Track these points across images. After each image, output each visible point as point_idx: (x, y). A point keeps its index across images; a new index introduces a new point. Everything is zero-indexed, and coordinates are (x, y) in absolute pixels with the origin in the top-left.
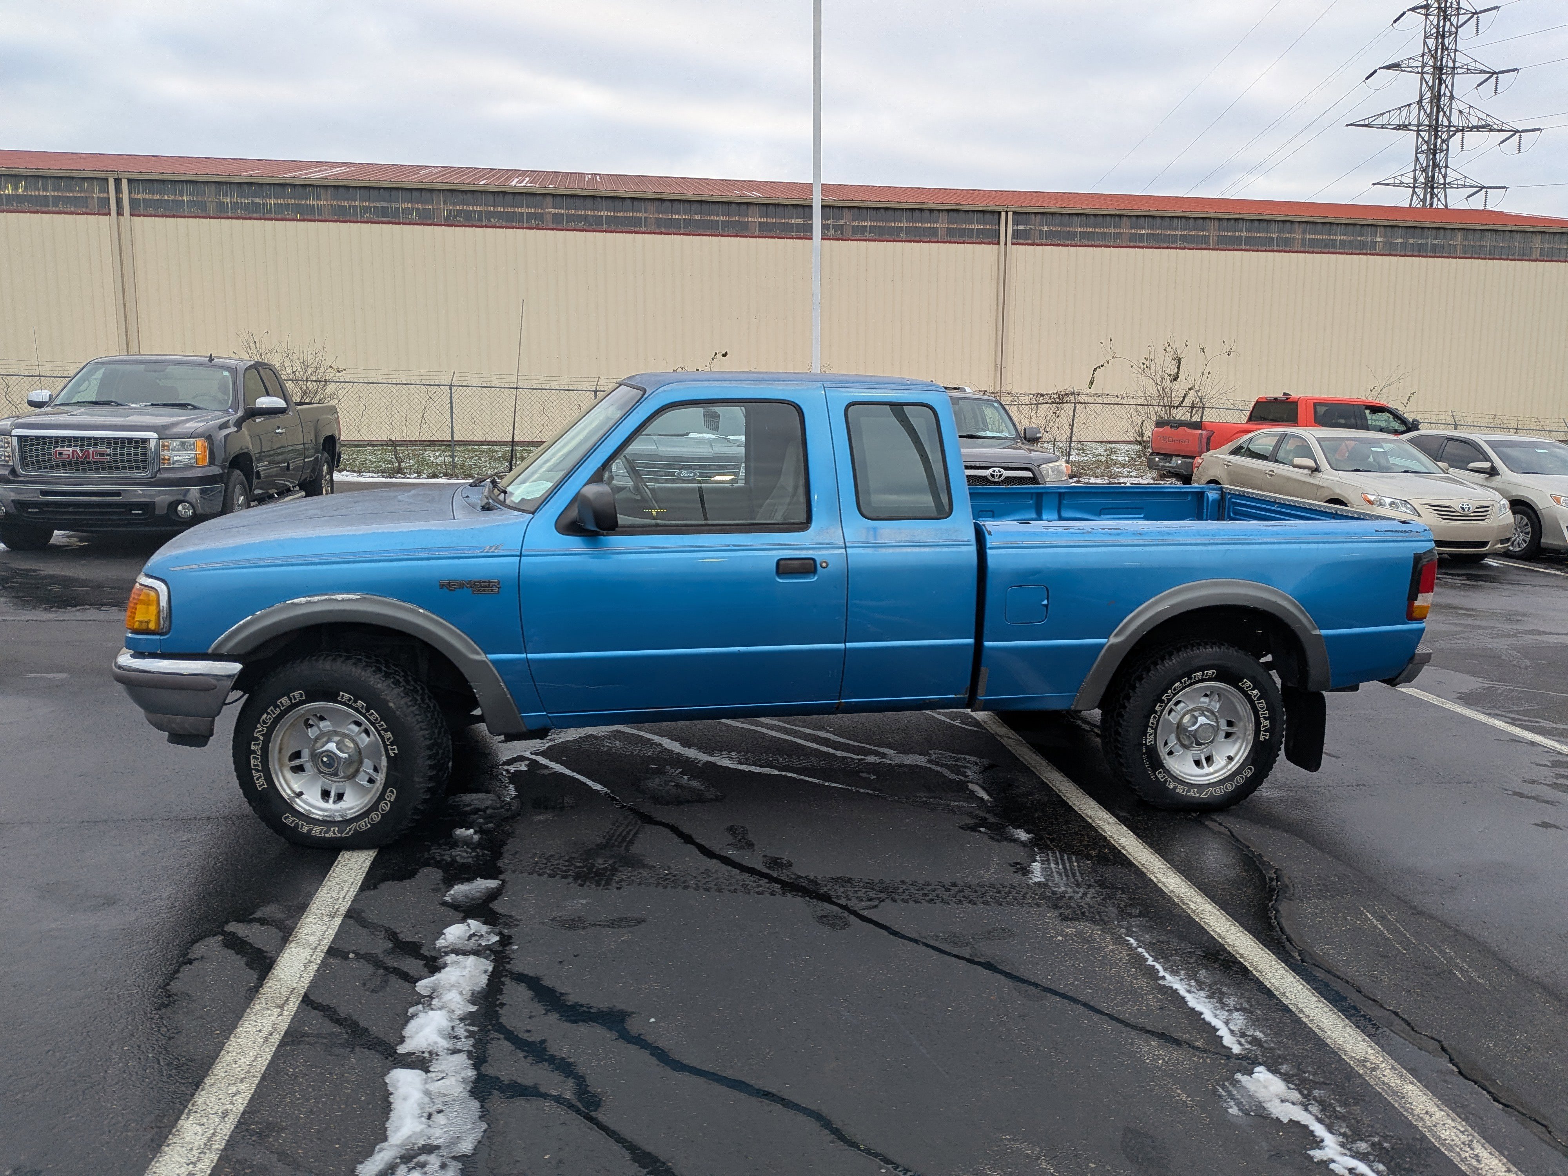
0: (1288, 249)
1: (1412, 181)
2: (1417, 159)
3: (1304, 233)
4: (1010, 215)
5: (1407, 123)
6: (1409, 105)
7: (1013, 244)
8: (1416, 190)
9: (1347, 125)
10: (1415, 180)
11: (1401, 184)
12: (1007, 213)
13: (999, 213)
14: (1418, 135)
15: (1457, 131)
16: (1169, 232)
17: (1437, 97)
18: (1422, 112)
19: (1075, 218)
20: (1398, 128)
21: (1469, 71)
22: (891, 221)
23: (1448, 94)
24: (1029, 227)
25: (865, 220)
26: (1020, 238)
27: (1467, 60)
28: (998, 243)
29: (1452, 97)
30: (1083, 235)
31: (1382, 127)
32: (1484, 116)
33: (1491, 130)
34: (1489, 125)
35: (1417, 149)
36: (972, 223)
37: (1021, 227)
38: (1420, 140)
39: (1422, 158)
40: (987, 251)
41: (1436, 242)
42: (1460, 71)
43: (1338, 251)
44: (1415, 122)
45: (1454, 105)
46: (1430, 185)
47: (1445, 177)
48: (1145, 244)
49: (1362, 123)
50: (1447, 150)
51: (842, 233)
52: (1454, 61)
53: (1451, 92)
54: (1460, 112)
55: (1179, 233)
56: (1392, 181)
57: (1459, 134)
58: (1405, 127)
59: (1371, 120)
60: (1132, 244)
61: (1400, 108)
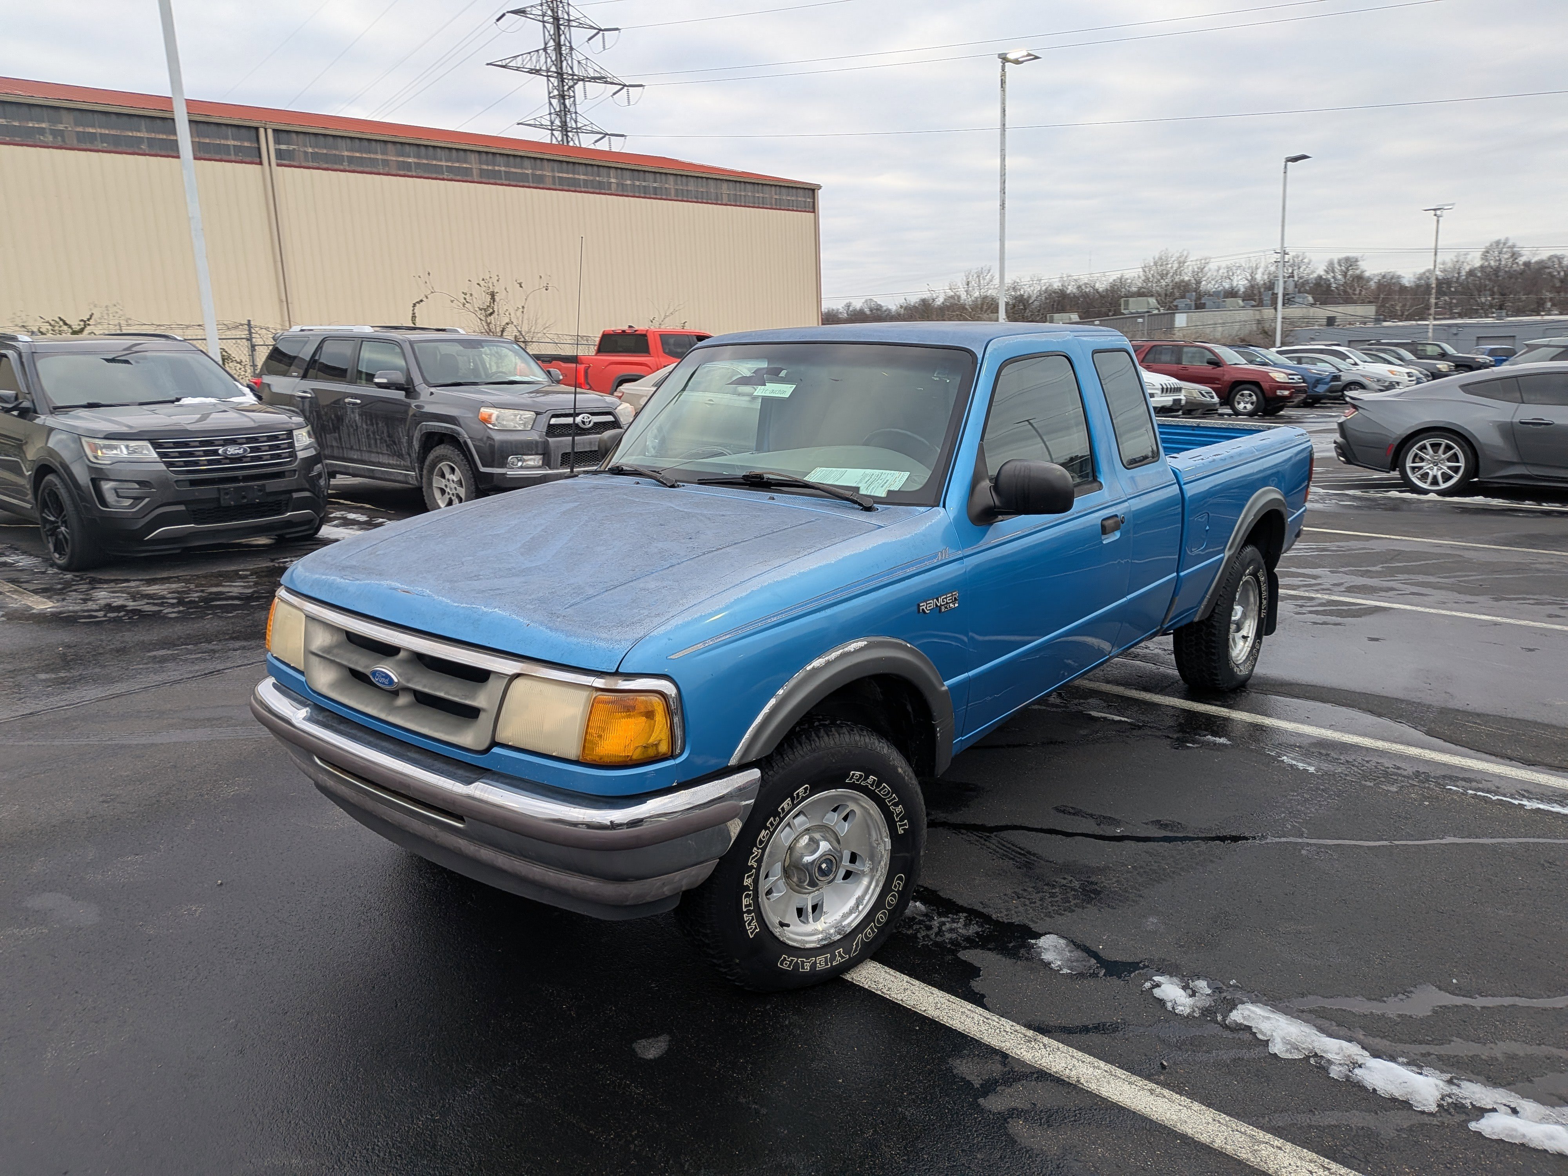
0: (541, 186)
1: (549, 123)
2: (551, 104)
3: (553, 171)
4: (270, 132)
5: (538, 68)
6: (537, 51)
7: (278, 165)
8: (554, 132)
9: (488, 64)
10: (552, 123)
11: (541, 126)
12: (266, 130)
13: (257, 129)
14: (548, 80)
15: (579, 80)
16: (434, 162)
17: (558, 46)
18: (549, 60)
19: (339, 140)
20: (531, 71)
21: (581, 25)
22: (127, 130)
23: (568, 44)
24: (292, 147)
25: (93, 126)
26: (285, 159)
27: (579, 15)
28: (261, 163)
29: (571, 49)
30: (351, 160)
31: (518, 69)
32: (598, 69)
33: (606, 82)
34: (604, 78)
35: (549, 93)
36: (227, 138)
37: (283, 147)
38: (551, 85)
39: (555, 102)
40: (251, 171)
41: (655, 185)
42: (574, 24)
43: (583, 190)
44: (544, 68)
45: (574, 57)
46: (564, 128)
47: (576, 122)
48: (414, 174)
49: (499, 63)
50: (574, 97)
51: (63, 141)
52: (568, 14)
53: (570, 43)
54: (579, 62)
55: (443, 163)
56: (532, 122)
57: (581, 83)
58: (537, 72)
59: (508, 61)
60: (402, 173)
61: (529, 53)
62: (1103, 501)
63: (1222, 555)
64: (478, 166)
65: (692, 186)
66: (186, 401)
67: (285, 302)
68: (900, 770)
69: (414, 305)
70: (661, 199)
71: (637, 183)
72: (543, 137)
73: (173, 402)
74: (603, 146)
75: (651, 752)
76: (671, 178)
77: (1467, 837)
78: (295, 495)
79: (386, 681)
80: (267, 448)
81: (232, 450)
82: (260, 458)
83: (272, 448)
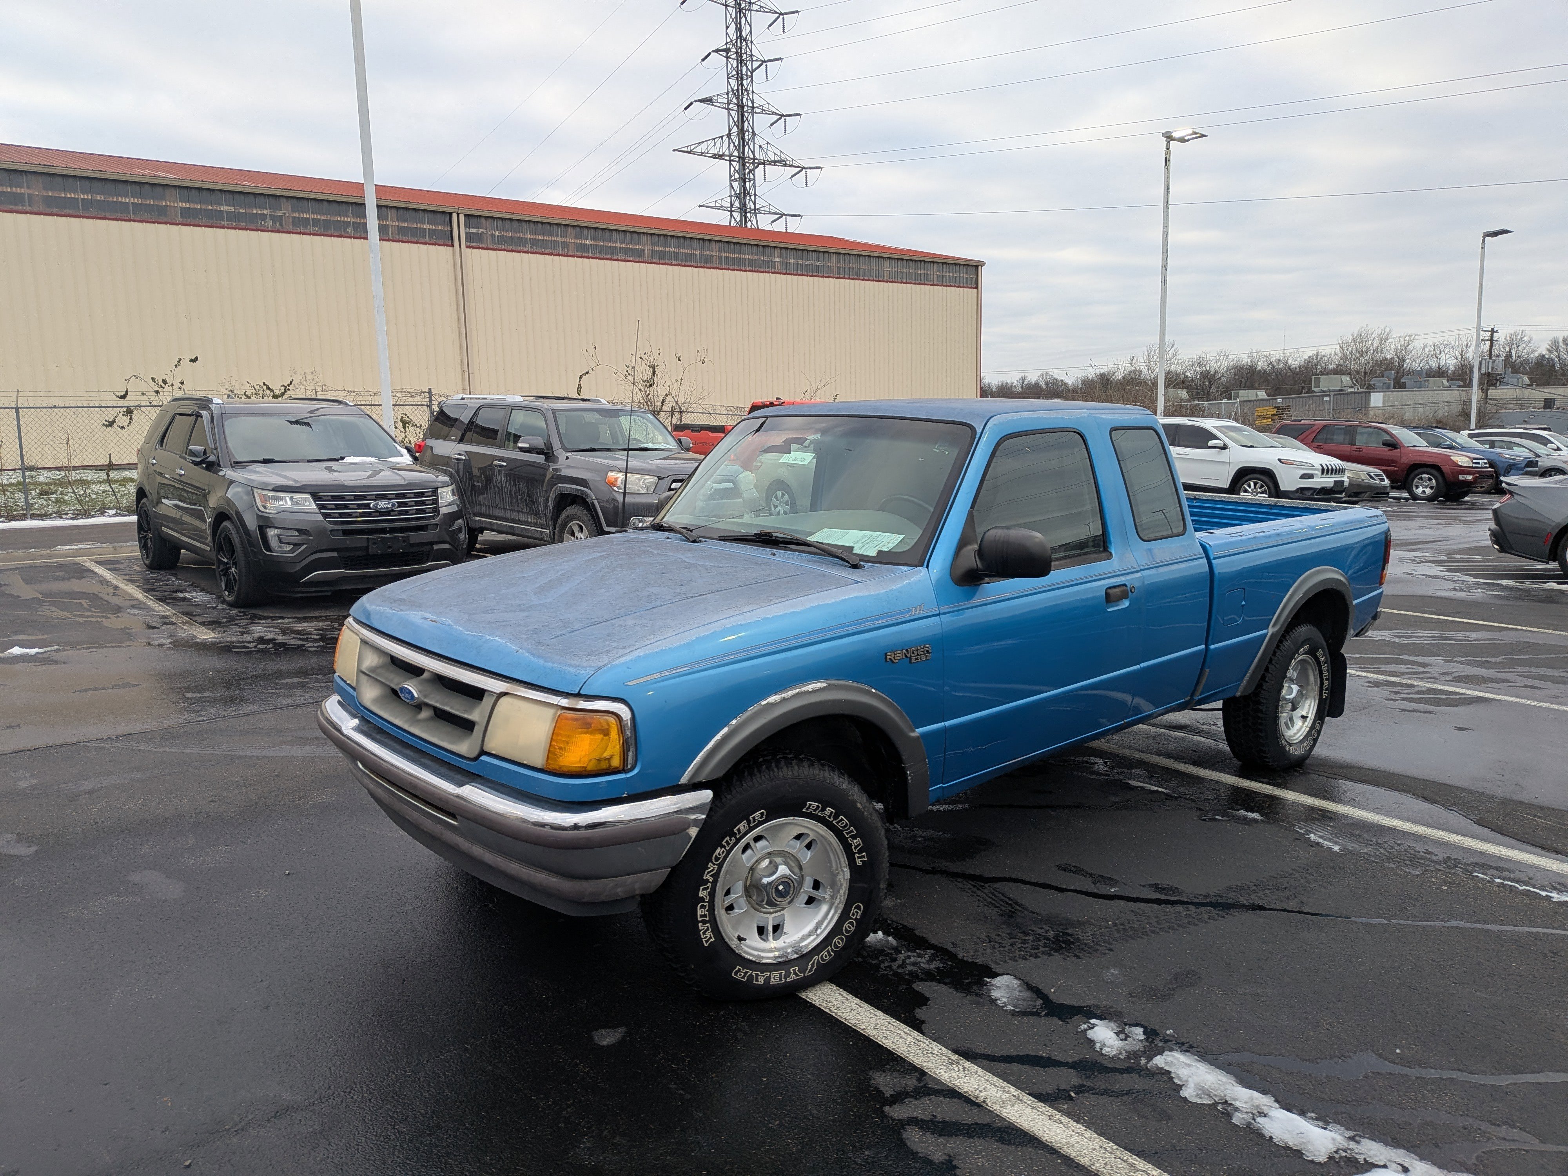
0: (708, 265)
1: (729, 205)
2: (731, 186)
3: (720, 251)
4: (462, 217)
5: (721, 153)
6: (722, 137)
7: (467, 247)
8: (734, 213)
9: (674, 150)
10: (732, 205)
11: (721, 208)
12: (458, 215)
13: (450, 214)
14: (730, 164)
15: (759, 164)
16: (610, 244)
17: (742, 132)
18: (732, 145)
19: (524, 224)
20: (715, 156)
21: (764, 112)
22: (336, 215)
23: (750, 130)
24: (480, 231)
25: (307, 212)
26: (474, 241)
27: (763, 103)
28: (452, 245)
29: (754, 134)
30: (533, 242)
31: (702, 154)
32: (778, 153)
33: (785, 165)
34: (784, 161)
35: (731, 177)
36: (424, 223)
37: (473, 230)
38: (732, 169)
39: (735, 185)
40: (444, 251)
41: (818, 263)
42: (757, 110)
43: (748, 268)
44: (727, 153)
45: (756, 141)
46: (743, 209)
47: (755, 204)
48: (590, 255)
49: (685, 149)
50: (754, 179)
51: (281, 225)
52: (752, 102)
53: (753, 129)
54: (760, 147)
55: (618, 245)
56: (713, 204)
57: (761, 166)
58: (719, 156)
59: (693, 147)
60: (579, 254)
61: (714, 139)
62: (1110, 570)
63: (1265, 631)
64: (650, 247)
65: (854, 264)
66: (349, 460)
67: (467, 372)
68: (859, 805)
69: (581, 377)
70: (823, 277)
71: (801, 262)
72: (722, 218)
73: (337, 460)
74: (779, 227)
75: (604, 765)
76: (834, 257)
77: (1475, 922)
78: (436, 547)
79: (409, 696)
80: (413, 504)
81: (382, 504)
82: (406, 512)
83: (417, 503)
